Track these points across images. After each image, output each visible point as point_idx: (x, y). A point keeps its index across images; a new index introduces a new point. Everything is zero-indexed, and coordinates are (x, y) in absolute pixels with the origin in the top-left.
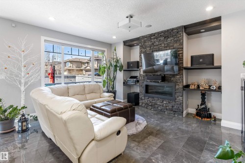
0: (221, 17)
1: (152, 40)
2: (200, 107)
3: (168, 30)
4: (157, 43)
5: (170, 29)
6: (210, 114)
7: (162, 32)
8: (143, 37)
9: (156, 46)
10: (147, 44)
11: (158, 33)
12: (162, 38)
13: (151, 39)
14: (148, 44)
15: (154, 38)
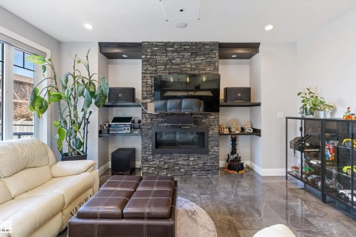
0: (259, 43)
1: (169, 54)
2: (232, 157)
3: (196, 43)
4: (178, 61)
5: (200, 43)
6: (242, 164)
7: (187, 44)
8: (151, 45)
9: (176, 65)
10: (158, 58)
11: (181, 44)
12: (187, 55)
13: (167, 51)
14: (161, 58)
15: (173, 52)
